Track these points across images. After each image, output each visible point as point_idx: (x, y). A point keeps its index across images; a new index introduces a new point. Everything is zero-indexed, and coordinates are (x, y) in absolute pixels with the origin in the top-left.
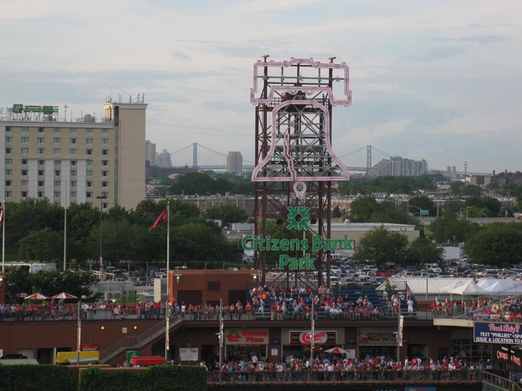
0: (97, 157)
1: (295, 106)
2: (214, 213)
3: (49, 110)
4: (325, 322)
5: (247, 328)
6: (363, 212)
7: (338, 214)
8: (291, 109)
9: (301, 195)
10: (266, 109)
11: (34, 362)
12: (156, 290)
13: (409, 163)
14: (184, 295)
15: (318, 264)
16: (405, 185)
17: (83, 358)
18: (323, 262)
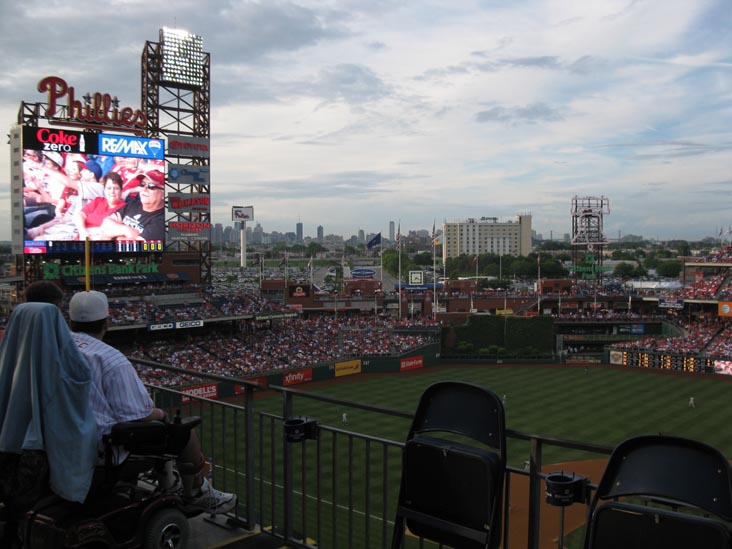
0: (513, 236)
1: (588, 215)
2: (558, 257)
3: (495, 219)
4: (600, 299)
5: (570, 301)
6: (616, 256)
7: (607, 257)
8: (586, 216)
9: (591, 250)
10: (577, 217)
11: (489, 314)
12: (536, 287)
13: (635, 237)
14: (545, 289)
15: (598, 277)
16: (634, 245)
17: (507, 312)
18: (599, 276)
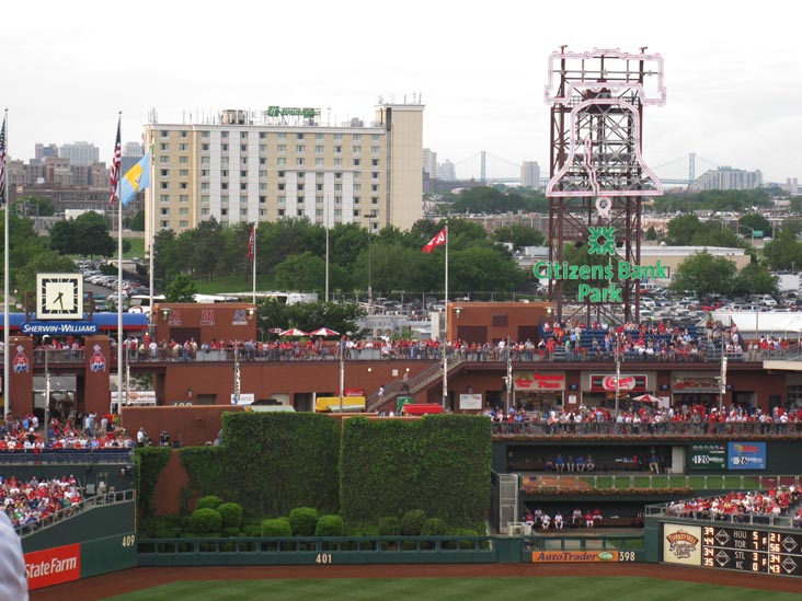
0: (366, 168)
1: (598, 107)
2: (503, 235)
3: (310, 113)
4: (634, 365)
5: (541, 371)
6: (682, 233)
7: (652, 236)
8: (593, 109)
9: (604, 212)
10: (563, 110)
11: (290, 409)
12: (433, 324)
13: (739, 174)
14: (467, 332)
15: (626, 295)
16: (733, 200)
17: (347, 404)
18: (631, 292)
